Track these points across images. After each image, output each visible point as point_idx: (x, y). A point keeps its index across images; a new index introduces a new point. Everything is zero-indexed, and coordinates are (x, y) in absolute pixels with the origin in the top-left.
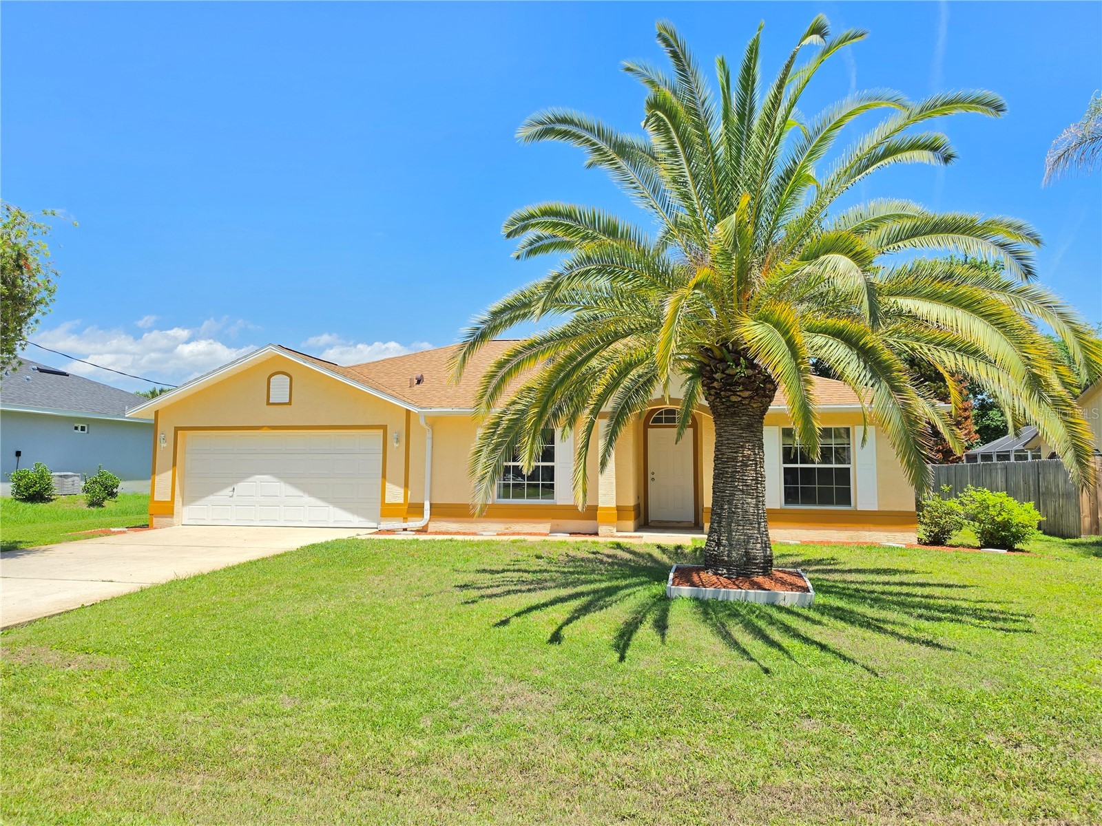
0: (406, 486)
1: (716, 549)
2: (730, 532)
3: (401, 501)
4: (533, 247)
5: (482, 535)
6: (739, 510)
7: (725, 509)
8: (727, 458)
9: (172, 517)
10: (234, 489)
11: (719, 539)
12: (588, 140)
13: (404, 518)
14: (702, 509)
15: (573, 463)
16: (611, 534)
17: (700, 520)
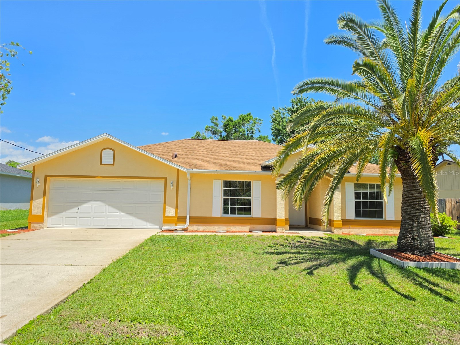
0: (177, 207)
1: (412, 241)
2: (419, 233)
3: (174, 215)
4: (302, 88)
5: (220, 232)
6: (423, 222)
7: (415, 222)
8: (415, 197)
9: (43, 224)
10: (78, 209)
11: (413, 237)
12: (359, 32)
13: (175, 224)
14: (310, 219)
15: (260, 198)
16: (283, 231)
17: (308, 224)
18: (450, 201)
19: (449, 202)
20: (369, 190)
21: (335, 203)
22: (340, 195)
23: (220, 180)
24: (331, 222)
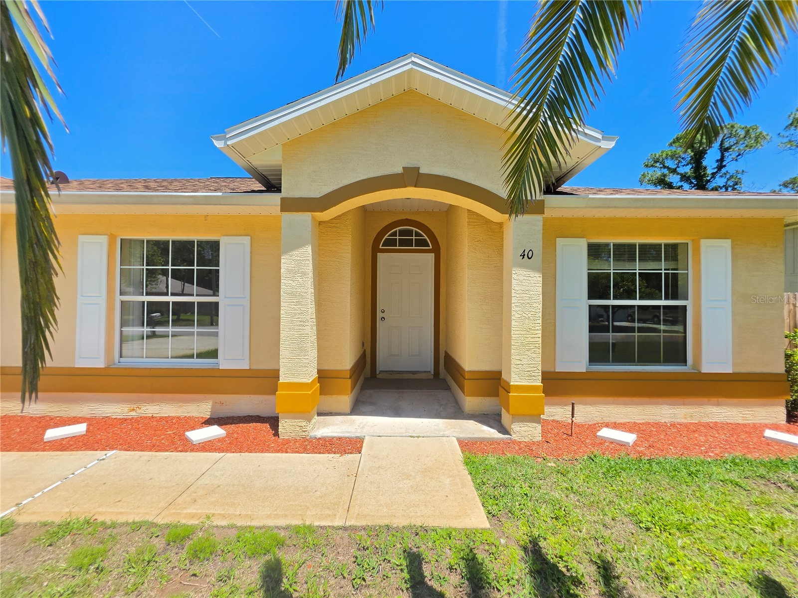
14: (445, 356)
15: (248, 297)
16: (304, 434)
17: (440, 369)
18: (792, 300)
20: (637, 267)
21: (519, 316)
22: (537, 285)
23: (106, 236)
24: (500, 387)
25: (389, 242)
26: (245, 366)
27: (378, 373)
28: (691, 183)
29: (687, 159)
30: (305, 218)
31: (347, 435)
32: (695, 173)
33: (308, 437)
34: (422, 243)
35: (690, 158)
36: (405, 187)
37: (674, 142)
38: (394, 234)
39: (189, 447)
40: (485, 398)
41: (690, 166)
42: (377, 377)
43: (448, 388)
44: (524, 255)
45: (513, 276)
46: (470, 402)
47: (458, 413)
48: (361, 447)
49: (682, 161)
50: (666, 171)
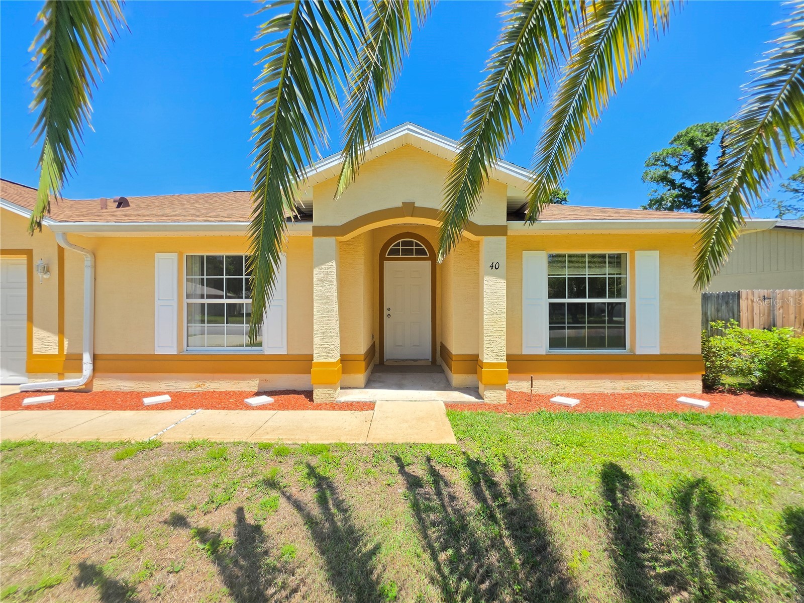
0: (61, 332)
3: (55, 351)
13: (59, 374)
14: (441, 346)
15: (285, 299)
16: (331, 399)
17: (437, 358)
18: (750, 297)
19: (747, 299)
20: (587, 273)
21: (489, 312)
22: (503, 288)
23: (176, 254)
24: (478, 366)
25: (393, 252)
26: (283, 352)
27: (385, 360)
28: (693, 180)
29: (688, 156)
30: (330, 242)
31: (363, 400)
32: (697, 170)
33: (335, 402)
34: (421, 252)
35: (691, 156)
36: (404, 217)
37: (675, 140)
38: (398, 245)
39: (249, 407)
40: (468, 375)
41: (692, 163)
42: (385, 364)
43: (442, 371)
44: (493, 266)
45: (485, 282)
46: (456, 378)
47: (448, 386)
48: (374, 407)
49: (683, 158)
50: (667, 168)
